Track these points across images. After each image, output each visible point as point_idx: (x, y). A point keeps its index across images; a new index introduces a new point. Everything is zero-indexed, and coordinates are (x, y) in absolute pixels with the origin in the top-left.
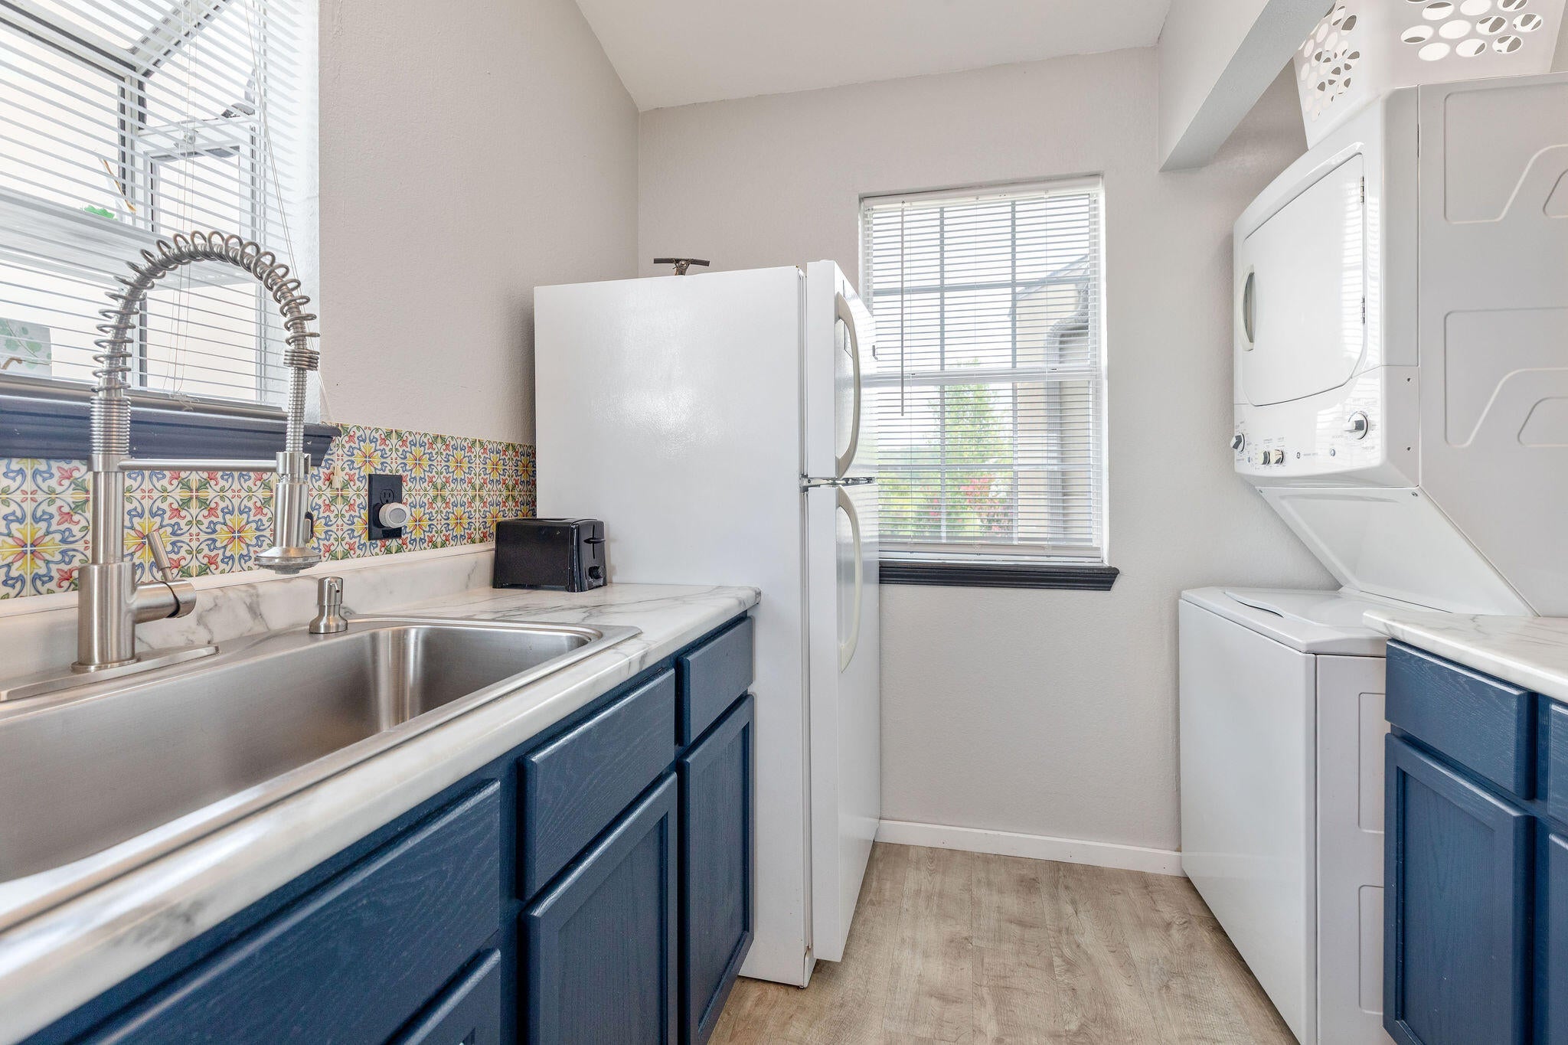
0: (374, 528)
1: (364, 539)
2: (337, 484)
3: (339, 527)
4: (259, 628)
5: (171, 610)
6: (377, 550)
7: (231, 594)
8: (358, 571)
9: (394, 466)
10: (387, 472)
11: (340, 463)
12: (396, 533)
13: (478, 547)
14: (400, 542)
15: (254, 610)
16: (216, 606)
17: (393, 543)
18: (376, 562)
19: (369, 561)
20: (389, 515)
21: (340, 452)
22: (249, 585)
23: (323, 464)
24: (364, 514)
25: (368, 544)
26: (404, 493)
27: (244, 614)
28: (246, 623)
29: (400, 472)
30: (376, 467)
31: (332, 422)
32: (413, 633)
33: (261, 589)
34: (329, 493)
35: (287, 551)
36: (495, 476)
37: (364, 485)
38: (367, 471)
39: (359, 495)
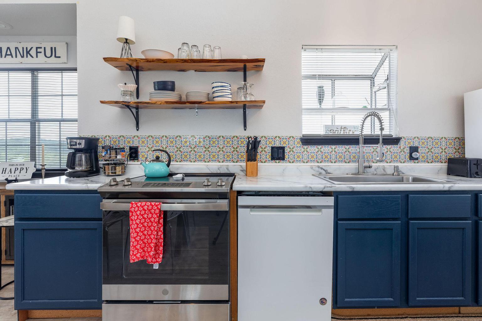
0: (411, 157)
1: (408, 159)
2: (401, 149)
3: (402, 157)
4: (385, 173)
5: (369, 167)
6: (412, 162)
7: (380, 166)
8: (406, 166)
9: (416, 144)
10: (414, 146)
11: (403, 144)
12: (417, 159)
13: (443, 164)
14: (418, 161)
15: (384, 170)
16: (378, 168)
17: (416, 161)
18: (412, 164)
19: (409, 164)
20: (414, 155)
21: (403, 142)
22: (383, 166)
23: (399, 144)
24: (409, 154)
25: (409, 161)
26: (419, 150)
27: (382, 170)
28: (383, 172)
29: (418, 146)
30: (412, 145)
31: (400, 136)
32: (410, 178)
33: (385, 166)
34: (400, 150)
35: (380, 158)
36: (451, 146)
37: (408, 149)
38: (409, 146)
39: (407, 150)
